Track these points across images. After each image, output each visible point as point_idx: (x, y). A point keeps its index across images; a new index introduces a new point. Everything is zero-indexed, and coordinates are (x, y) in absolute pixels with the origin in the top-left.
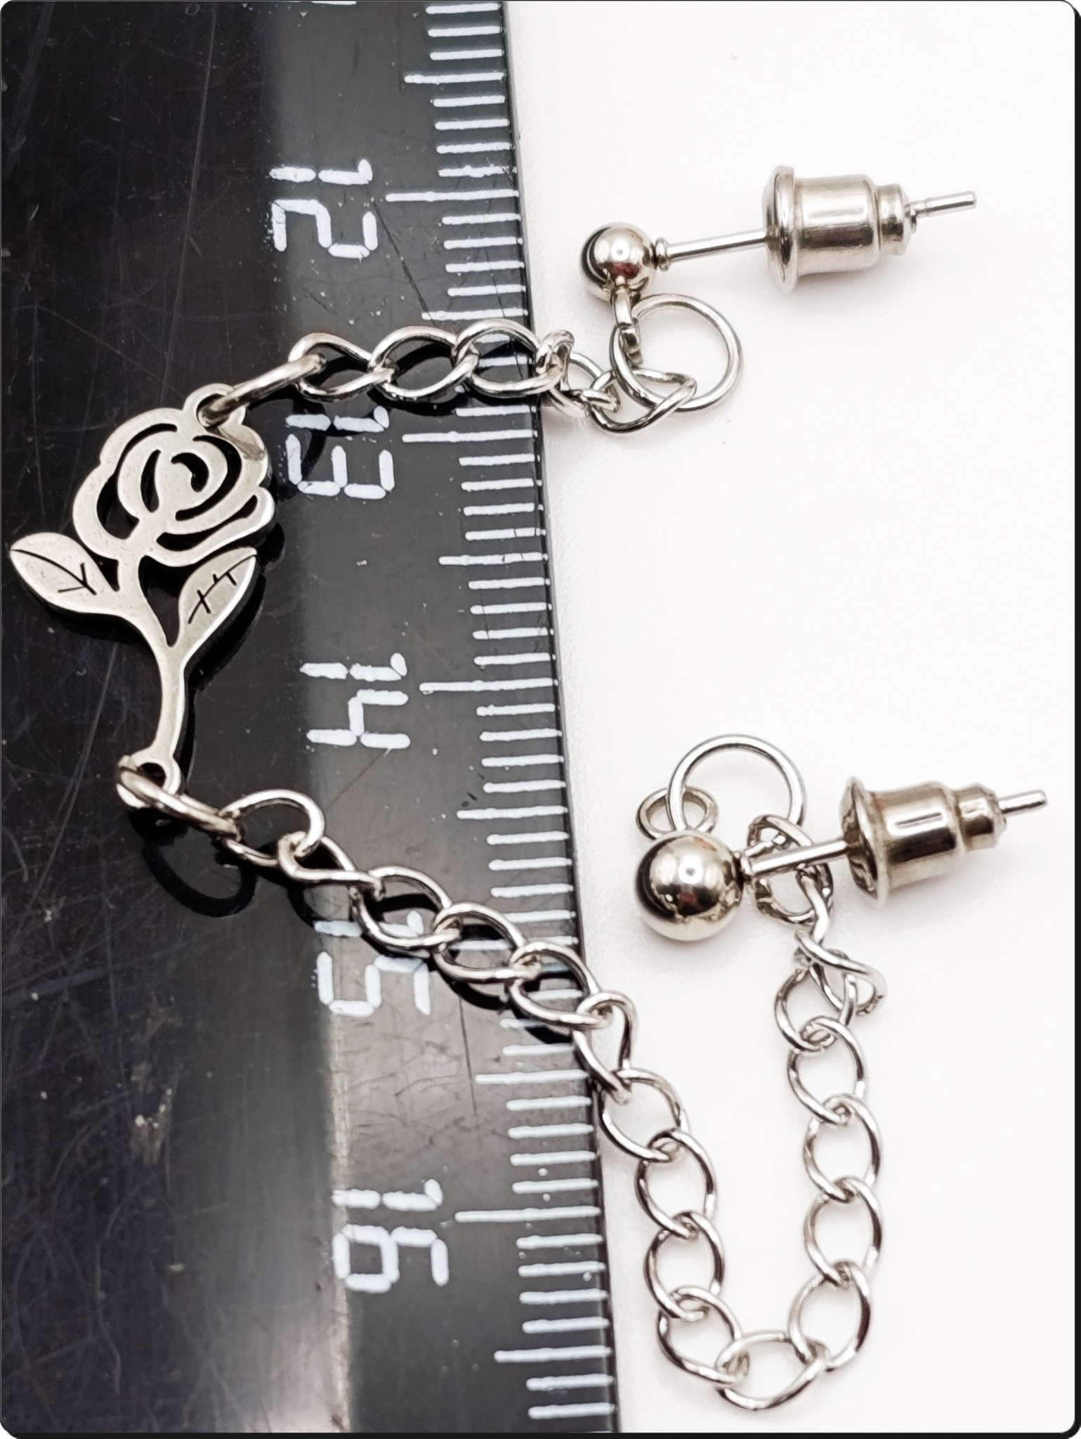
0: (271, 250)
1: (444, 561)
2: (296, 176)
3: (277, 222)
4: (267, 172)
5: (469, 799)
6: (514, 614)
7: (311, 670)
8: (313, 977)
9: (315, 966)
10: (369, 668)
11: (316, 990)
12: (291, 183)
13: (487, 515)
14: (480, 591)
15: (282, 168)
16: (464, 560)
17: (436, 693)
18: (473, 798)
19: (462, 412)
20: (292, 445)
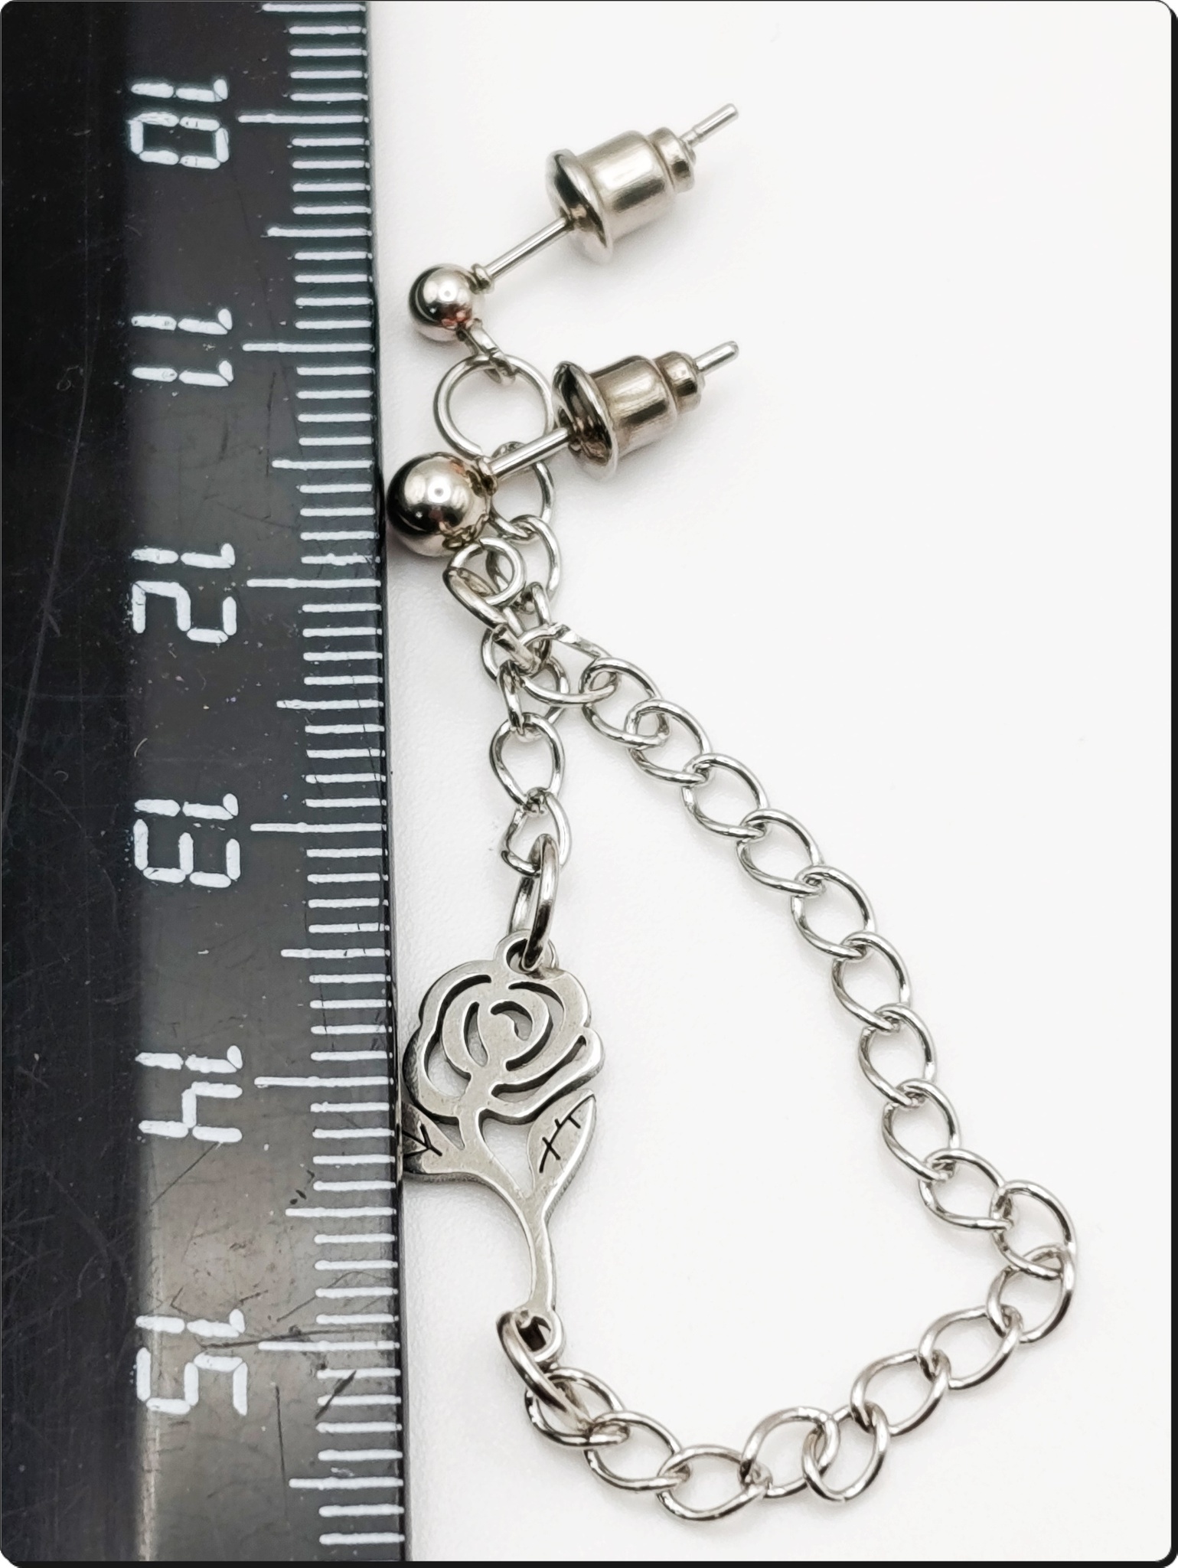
0: (130, 632)
1: (286, 953)
2: (158, 558)
3: (137, 603)
4: (130, 553)
5: (297, 1196)
6: (352, 1008)
7: (147, 1059)
8: (132, 1373)
9: (134, 1362)
10: (205, 1060)
11: (134, 1386)
12: (153, 564)
13: (331, 908)
14: (320, 984)
15: (145, 548)
16: (306, 953)
17: (271, 1087)
18: (302, 1195)
19: (311, 803)
20: (140, 830)
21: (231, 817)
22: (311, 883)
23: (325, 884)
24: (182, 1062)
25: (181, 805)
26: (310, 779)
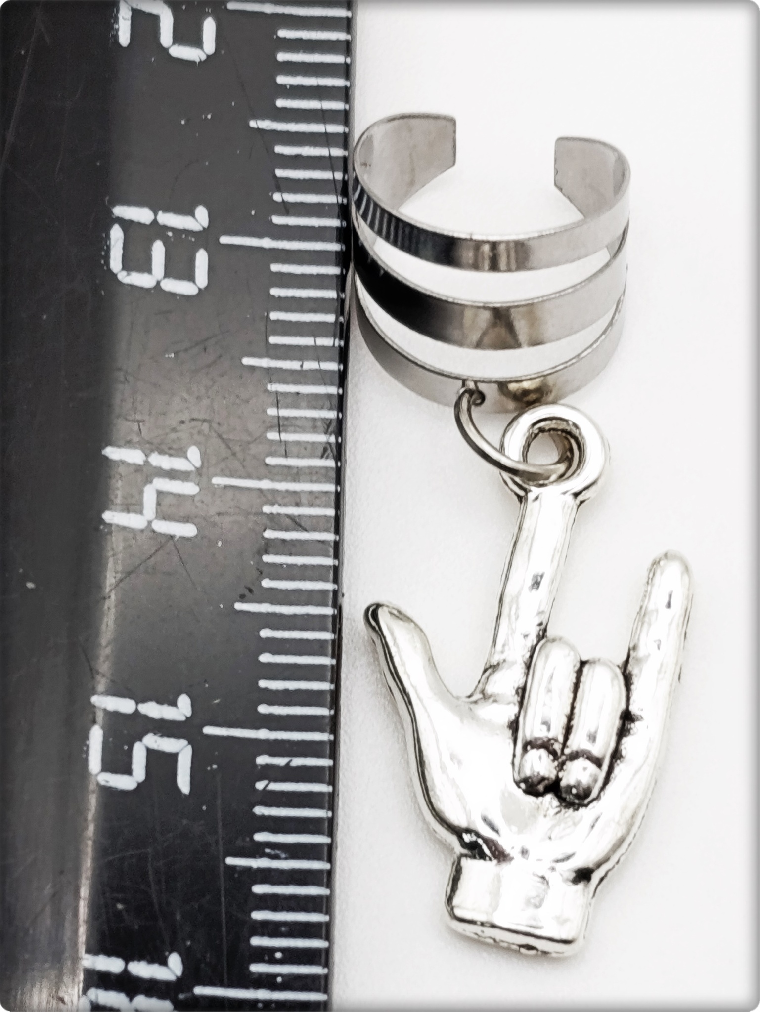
0: (115, 45)
3: (123, 18)
7: (113, 453)
8: (85, 748)
9: (87, 737)
10: (166, 457)
11: (85, 760)
16: (265, 362)
19: (277, 220)
20: (116, 234)
21: (201, 229)
22: (274, 296)
23: (286, 298)
24: (144, 458)
25: (156, 214)
26: (277, 197)
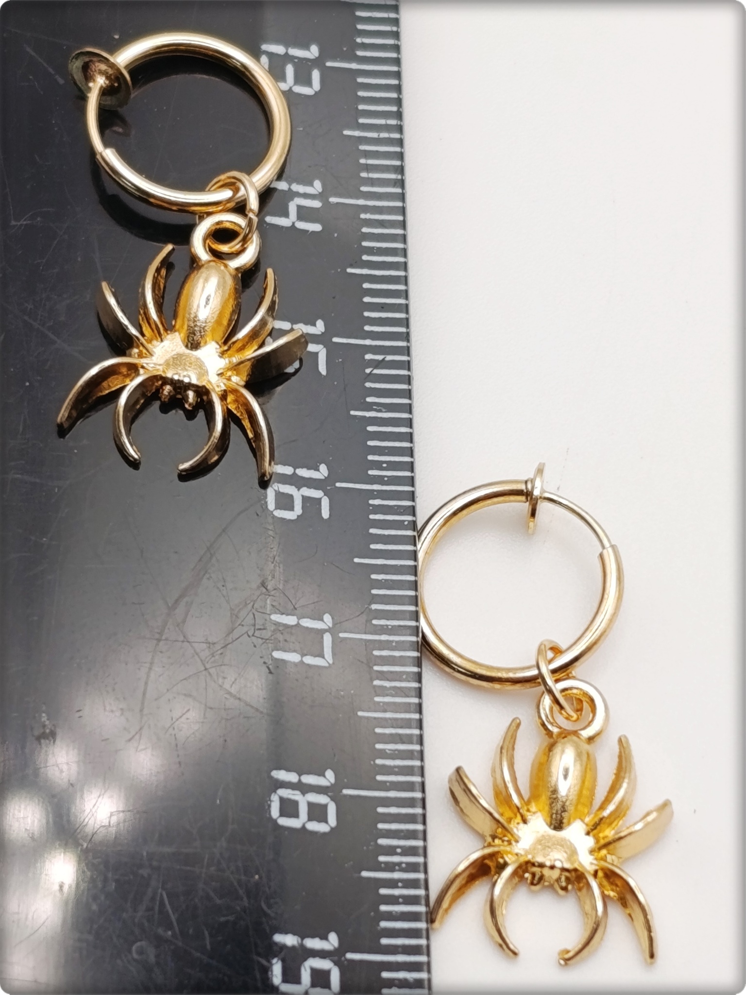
1: (346, 132)
5: (353, 262)
6: (383, 165)
13: (371, 110)
14: (365, 151)
17: (337, 203)
18: (356, 262)
